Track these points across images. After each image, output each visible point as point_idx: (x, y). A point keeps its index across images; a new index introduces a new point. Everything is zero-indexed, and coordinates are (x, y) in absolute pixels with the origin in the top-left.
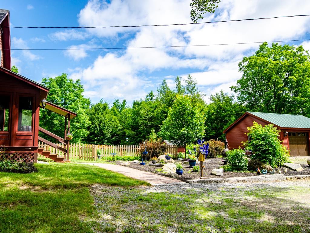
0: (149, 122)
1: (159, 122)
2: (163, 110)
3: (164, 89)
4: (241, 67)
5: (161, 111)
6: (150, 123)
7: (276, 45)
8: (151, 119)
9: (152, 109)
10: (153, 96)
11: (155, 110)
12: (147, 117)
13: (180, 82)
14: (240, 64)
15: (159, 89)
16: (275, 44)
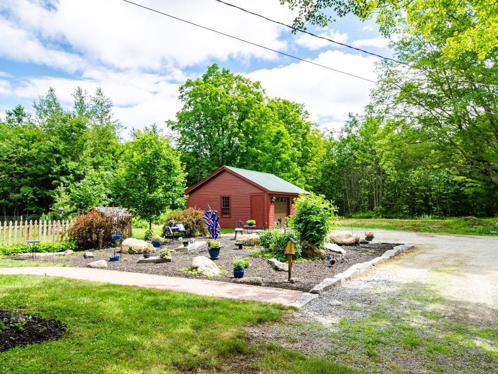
0: (17, 166)
1: (44, 169)
2: (55, 147)
3: (50, 106)
4: (184, 93)
5: (50, 148)
6: (20, 169)
7: (227, 72)
8: (22, 161)
9: (24, 142)
10: (24, 116)
11: (33, 145)
12: (15, 156)
13: (83, 97)
14: (182, 88)
15: (38, 104)
16: (226, 70)
